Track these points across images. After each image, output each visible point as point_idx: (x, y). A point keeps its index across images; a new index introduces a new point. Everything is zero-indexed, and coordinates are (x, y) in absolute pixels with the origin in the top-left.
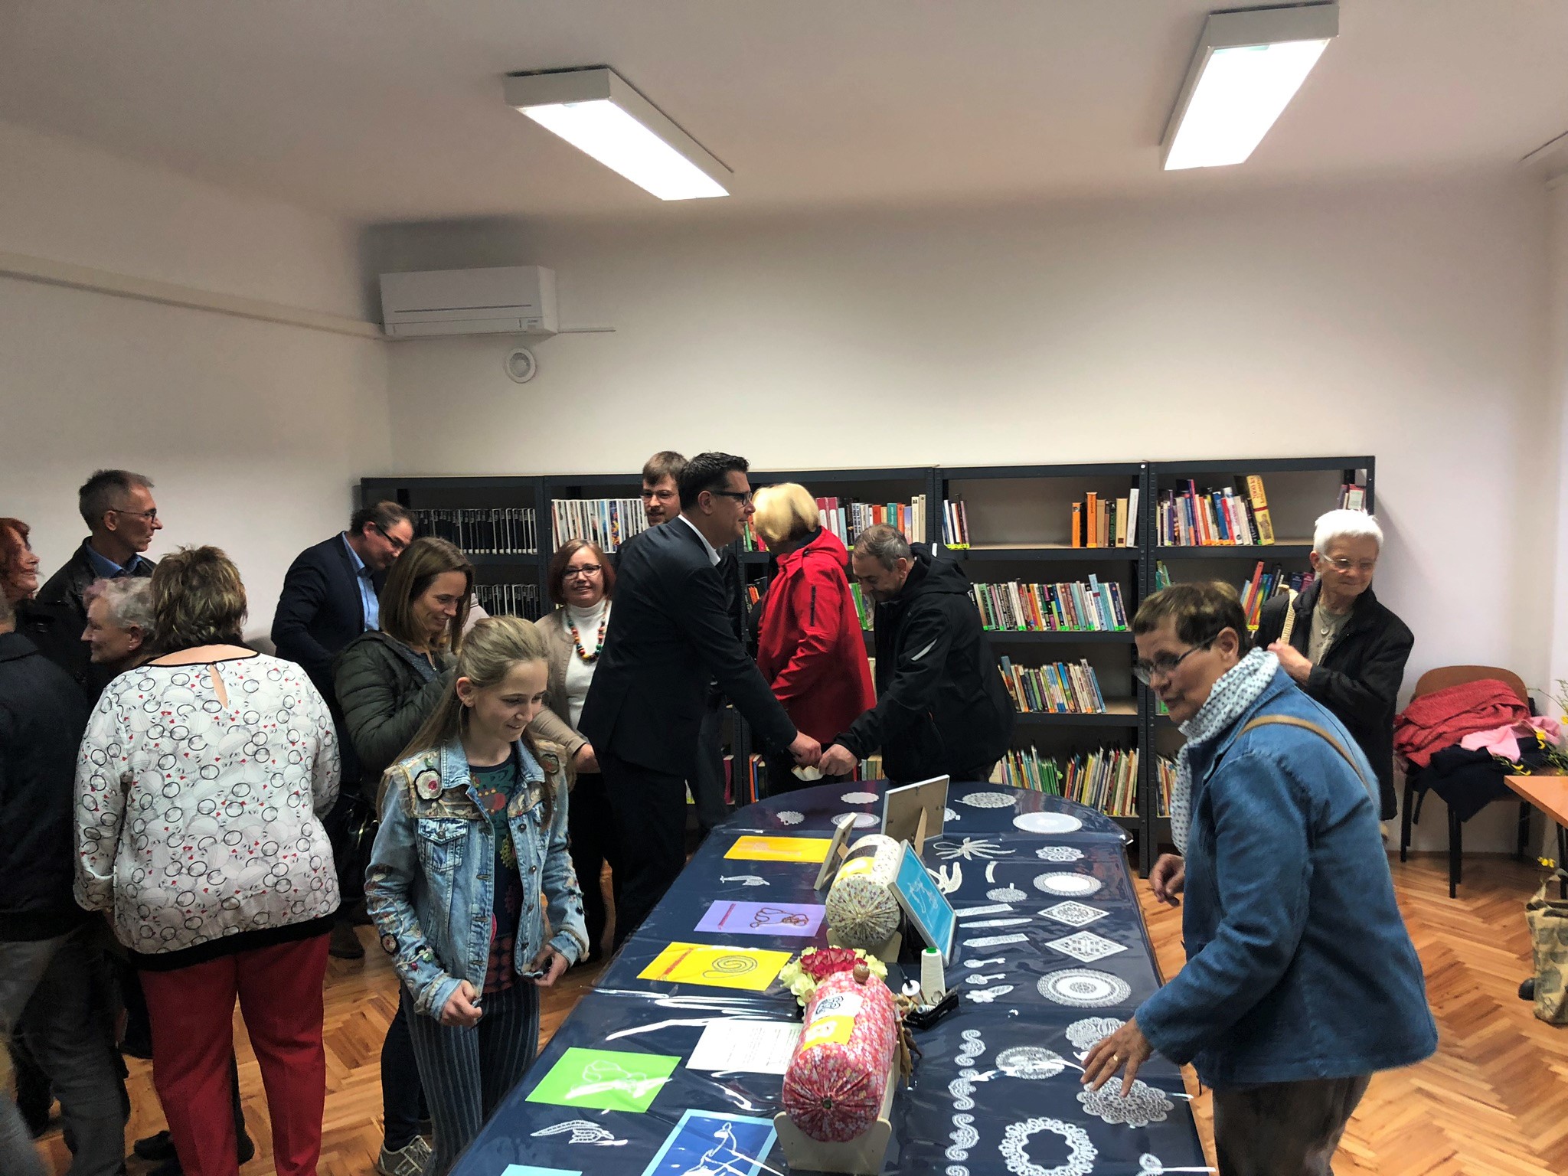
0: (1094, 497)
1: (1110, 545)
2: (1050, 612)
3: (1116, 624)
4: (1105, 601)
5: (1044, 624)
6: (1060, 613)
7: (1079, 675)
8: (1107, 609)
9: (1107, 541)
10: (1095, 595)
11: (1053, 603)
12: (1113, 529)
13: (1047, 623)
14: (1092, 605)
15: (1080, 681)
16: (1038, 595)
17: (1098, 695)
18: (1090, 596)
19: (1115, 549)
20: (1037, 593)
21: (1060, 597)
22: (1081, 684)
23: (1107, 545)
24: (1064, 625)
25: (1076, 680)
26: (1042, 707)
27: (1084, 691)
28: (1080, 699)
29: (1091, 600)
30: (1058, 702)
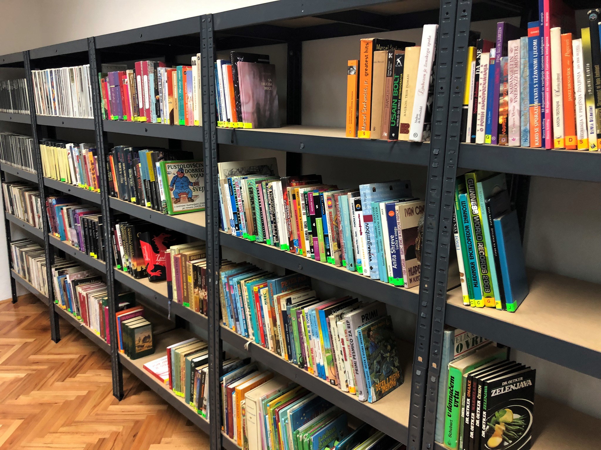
0: (371, 46)
1: (390, 137)
2: (314, 233)
3: (391, 274)
4: (378, 232)
5: (308, 248)
6: (326, 236)
7: (343, 336)
8: (380, 244)
9: (387, 127)
10: (368, 219)
11: (318, 220)
12: (397, 106)
13: (311, 247)
14: (361, 234)
15: (343, 344)
16: (304, 205)
17: (365, 373)
18: (360, 220)
19: (395, 142)
20: (302, 202)
21: (327, 212)
22: (344, 348)
23: (386, 134)
24: (330, 255)
25: (337, 339)
26: (301, 362)
27: (346, 360)
28: (341, 370)
29: (360, 226)
30: (318, 362)
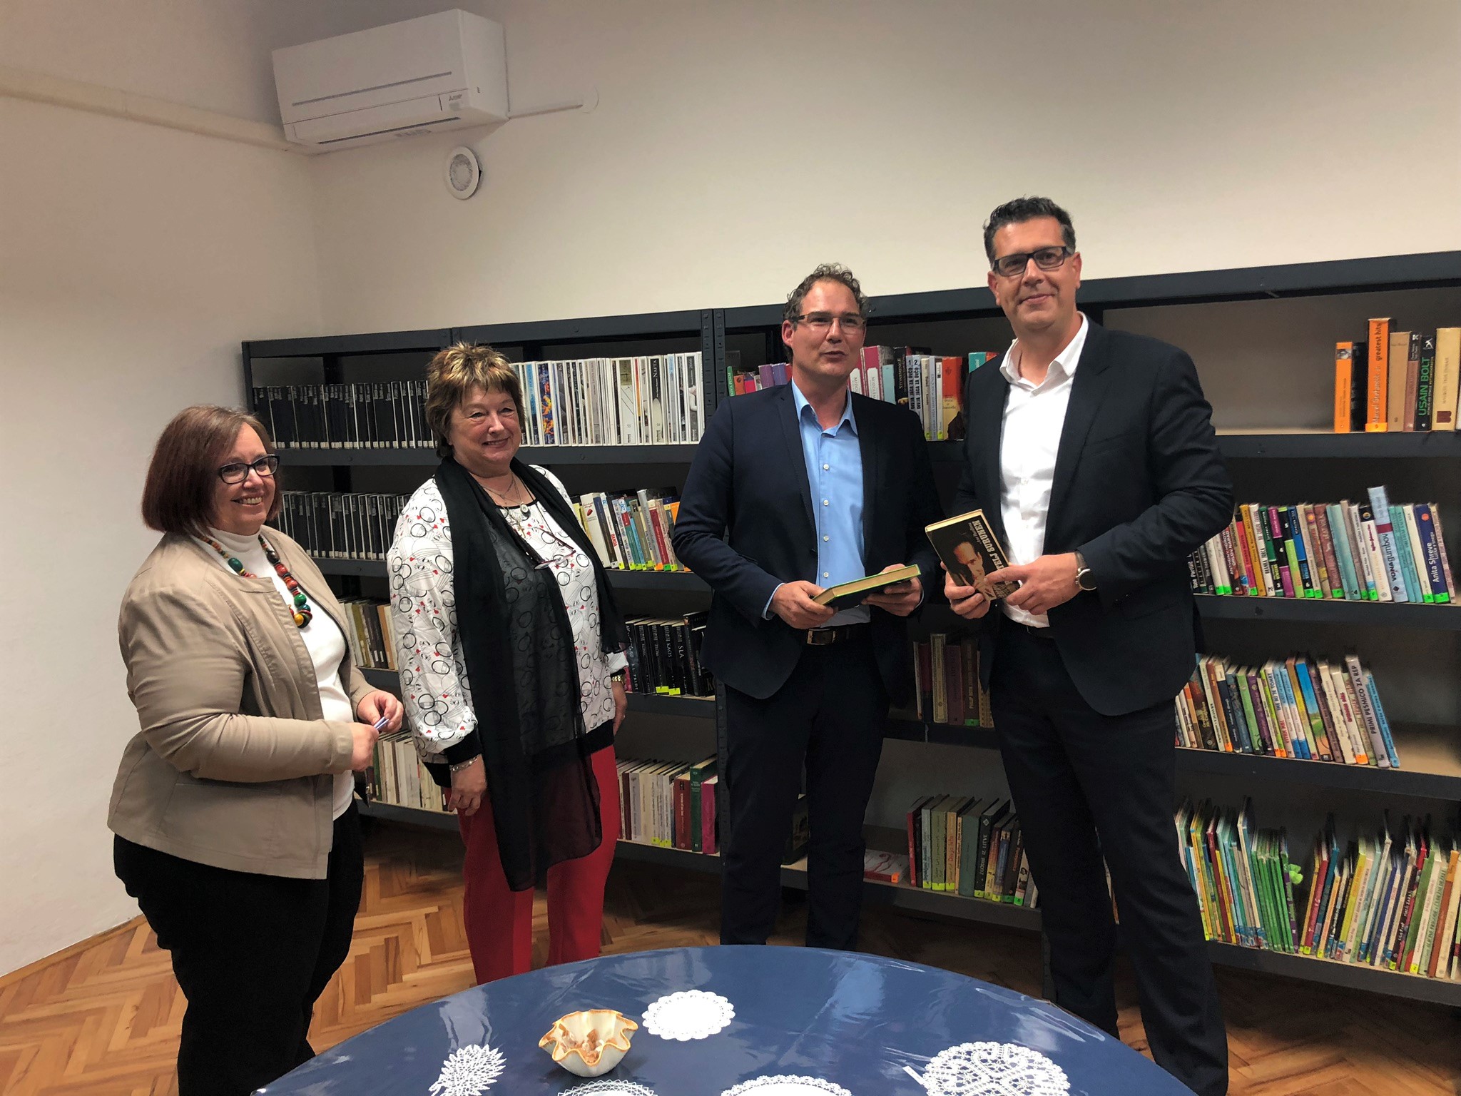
0: (1385, 328)
1: (1418, 426)
2: (1282, 560)
3: (1428, 590)
4: (1404, 542)
5: (1270, 583)
6: (1303, 563)
7: (1342, 689)
8: (1407, 559)
9: (1412, 415)
10: (1381, 529)
11: (1290, 544)
12: (1428, 393)
13: (1275, 582)
14: (1374, 549)
15: (1344, 700)
16: (1259, 527)
17: (1383, 730)
18: (1370, 533)
19: (1429, 433)
20: (1257, 523)
21: (1304, 531)
22: (1346, 705)
23: (1411, 425)
24: (1311, 587)
25: (1334, 696)
26: (1261, 745)
27: (1350, 720)
28: (1342, 736)
29: (1372, 540)
30: (1295, 737)
